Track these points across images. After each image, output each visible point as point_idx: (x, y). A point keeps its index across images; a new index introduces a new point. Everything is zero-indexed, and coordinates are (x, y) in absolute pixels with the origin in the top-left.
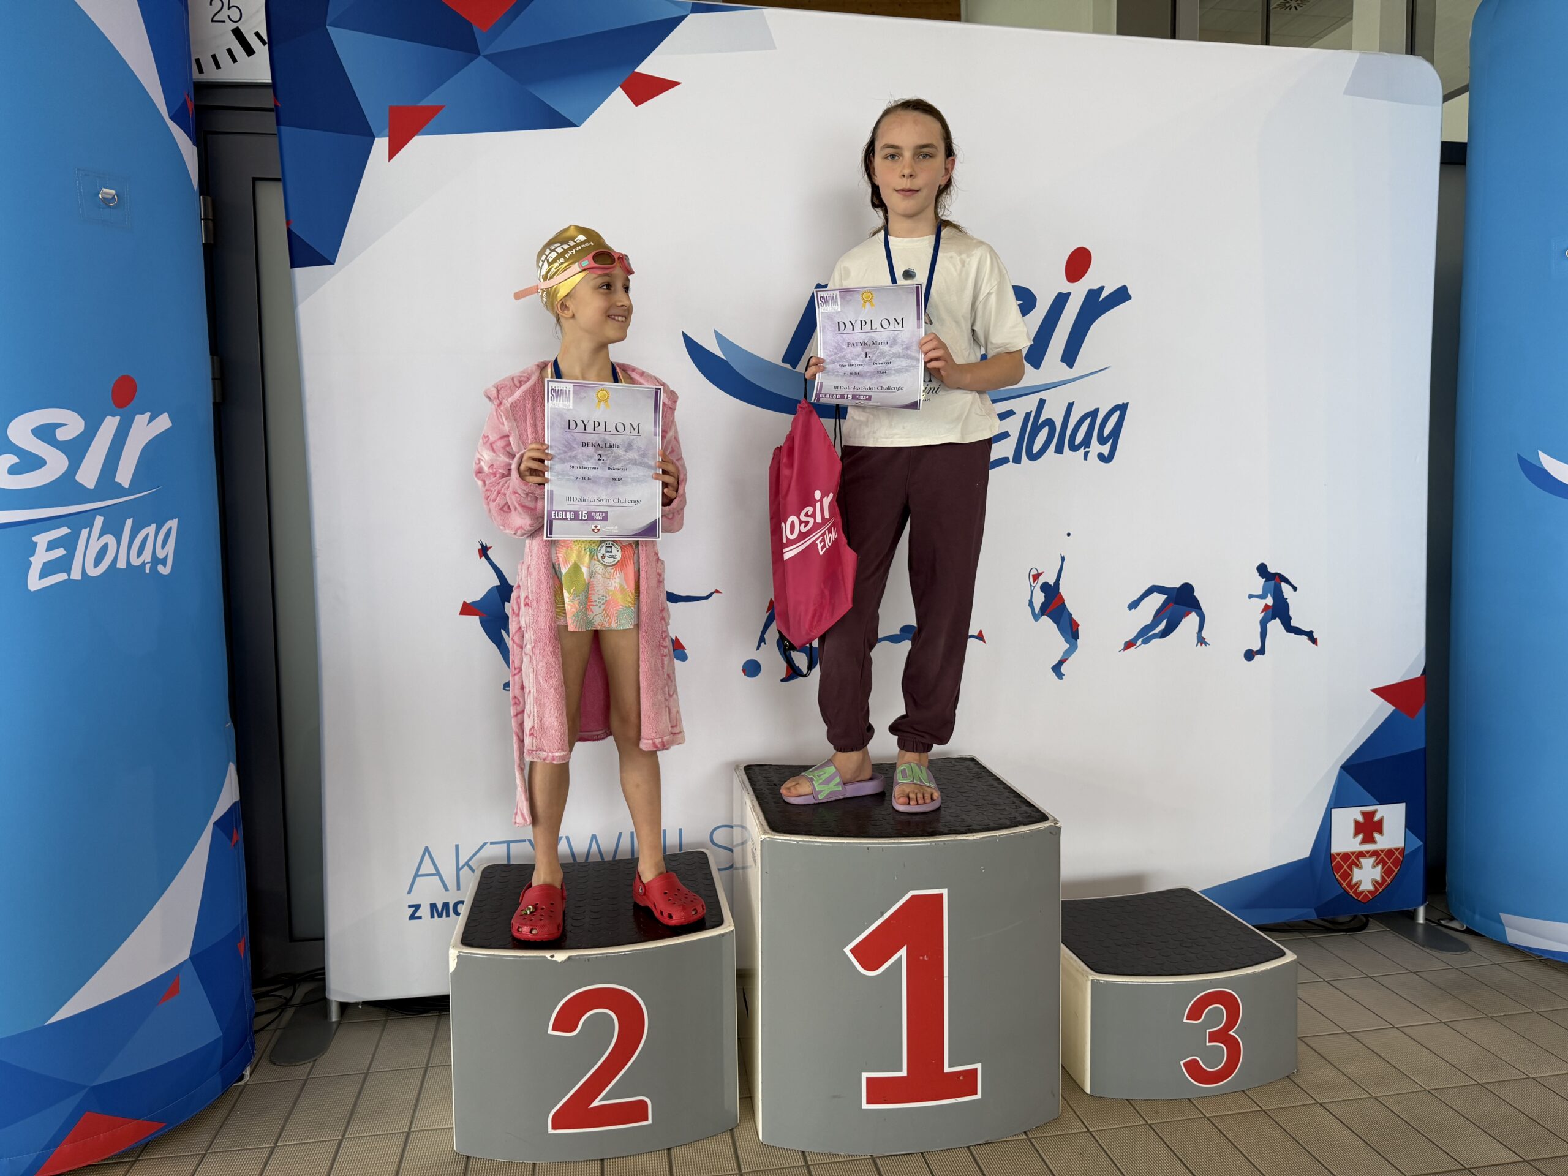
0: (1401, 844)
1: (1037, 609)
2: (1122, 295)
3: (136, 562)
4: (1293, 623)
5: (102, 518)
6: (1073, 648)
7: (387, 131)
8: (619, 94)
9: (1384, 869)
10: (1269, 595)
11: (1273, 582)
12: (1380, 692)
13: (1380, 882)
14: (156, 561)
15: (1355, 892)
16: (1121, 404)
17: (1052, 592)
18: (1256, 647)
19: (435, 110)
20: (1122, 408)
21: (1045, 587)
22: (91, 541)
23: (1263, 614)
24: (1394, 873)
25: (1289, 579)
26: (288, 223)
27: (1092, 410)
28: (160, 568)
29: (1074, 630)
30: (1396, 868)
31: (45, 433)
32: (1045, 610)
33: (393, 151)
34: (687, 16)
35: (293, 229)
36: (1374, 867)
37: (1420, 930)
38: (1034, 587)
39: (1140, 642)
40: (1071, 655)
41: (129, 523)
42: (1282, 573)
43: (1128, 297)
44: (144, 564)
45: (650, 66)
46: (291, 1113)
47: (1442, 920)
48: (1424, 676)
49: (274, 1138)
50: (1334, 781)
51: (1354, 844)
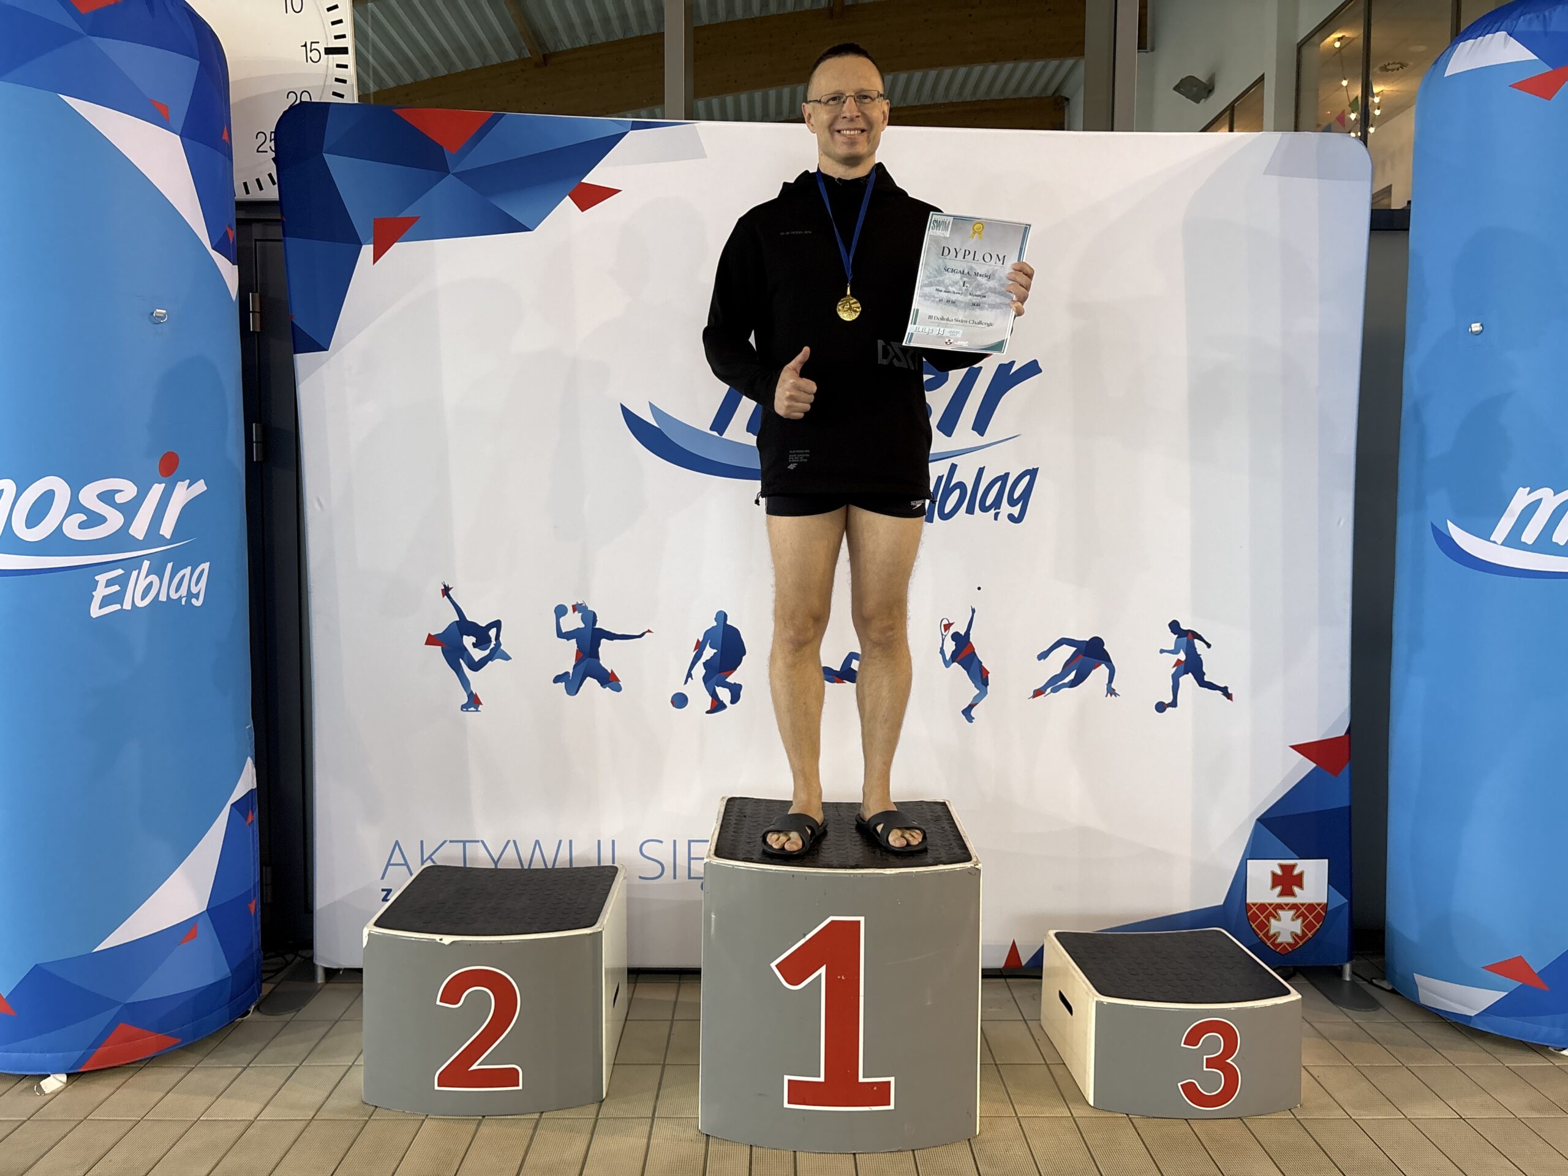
0: (1323, 900)
1: (948, 656)
2: (1032, 369)
3: (174, 596)
4: (1207, 678)
5: (149, 562)
6: (983, 694)
7: (372, 240)
8: (568, 203)
9: (1304, 923)
10: (1182, 651)
11: (1186, 638)
12: (1302, 749)
13: (1301, 935)
14: (190, 595)
15: (1274, 942)
16: (1031, 469)
17: (962, 641)
18: (1168, 699)
19: (413, 220)
20: (1033, 473)
21: (956, 636)
22: (139, 581)
23: (1175, 668)
24: (1317, 928)
25: (1203, 636)
27: (1003, 474)
28: (194, 601)
29: (984, 677)
30: (1318, 924)
31: (107, 497)
32: (955, 657)
33: (378, 255)
36: (1293, 920)
37: (1345, 987)
38: (945, 636)
39: (1049, 690)
40: (980, 701)
41: (169, 566)
42: (1195, 630)
44: (180, 598)
45: (595, 177)
46: (268, 1044)
47: (1375, 979)
48: (1348, 735)
49: (249, 1061)
50: (1250, 832)
51: (1272, 896)
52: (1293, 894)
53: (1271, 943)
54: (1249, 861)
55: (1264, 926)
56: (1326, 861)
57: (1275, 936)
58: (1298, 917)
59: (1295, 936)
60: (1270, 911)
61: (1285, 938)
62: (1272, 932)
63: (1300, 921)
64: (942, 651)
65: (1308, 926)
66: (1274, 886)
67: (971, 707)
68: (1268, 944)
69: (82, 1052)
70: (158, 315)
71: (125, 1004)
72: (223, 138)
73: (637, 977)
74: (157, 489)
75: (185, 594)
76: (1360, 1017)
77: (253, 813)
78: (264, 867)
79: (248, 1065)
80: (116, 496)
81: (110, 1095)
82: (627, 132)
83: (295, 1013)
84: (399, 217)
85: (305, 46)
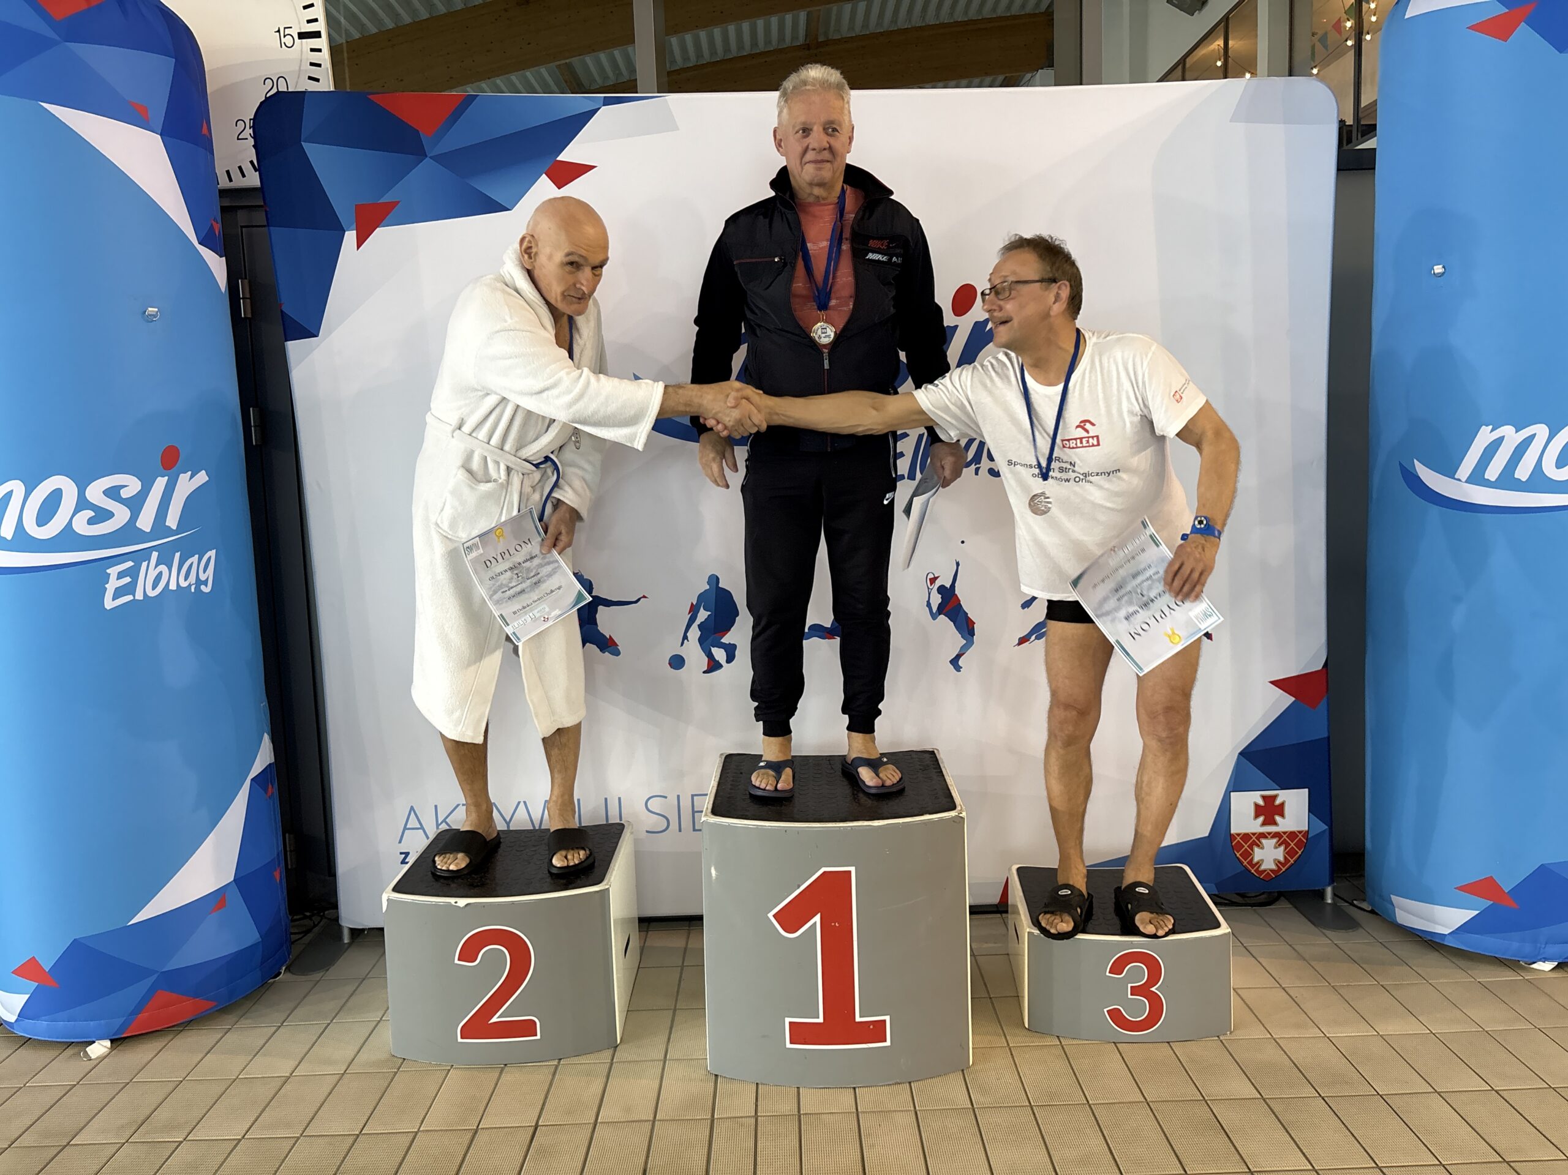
0: (1304, 828)
1: (935, 609)
3: (184, 584)
5: (157, 553)
6: (969, 643)
7: (355, 227)
8: (544, 180)
9: (1286, 851)
12: (1278, 683)
13: (1284, 862)
14: (199, 583)
15: (1257, 871)
17: (948, 594)
19: (393, 206)
21: (941, 590)
22: (149, 570)
24: (1298, 854)
28: (203, 588)
29: (970, 628)
30: (1300, 851)
31: (113, 493)
32: (941, 610)
33: (361, 241)
36: (1276, 848)
37: (1327, 910)
38: (931, 589)
39: (1033, 637)
40: (967, 651)
41: (177, 556)
44: (190, 585)
45: (570, 154)
46: (301, 1002)
47: (1356, 900)
48: (1324, 669)
49: (282, 1020)
50: (1233, 766)
51: (1255, 826)
52: (1275, 823)
53: (1255, 871)
54: (1232, 793)
55: (1248, 854)
56: (1307, 790)
57: (1259, 863)
58: (1280, 845)
59: (1277, 862)
60: (1253, 840)
61: (1269, 865)
62: (1256, 860)
63: (1282, 848)
64: (929, 605)
65: (1290, 853)
66: (1257, 816)
67: (958, 656)
68: (1253, 871)
69: (123, 1019)
70: (150, 313)
71: (162, 972)
72: (203, 133)
73: (648, 926)
74: (161, 483)
75: (194, 582)
76: (1339, 938)
77: (273, 787)
78: (287, 835)
79: (282, 1024)
80: (121, 491)
81: (153, 1058)
82: (599, 109)
83: (322, 973)
84: (380, 201)
85: (279, 31)
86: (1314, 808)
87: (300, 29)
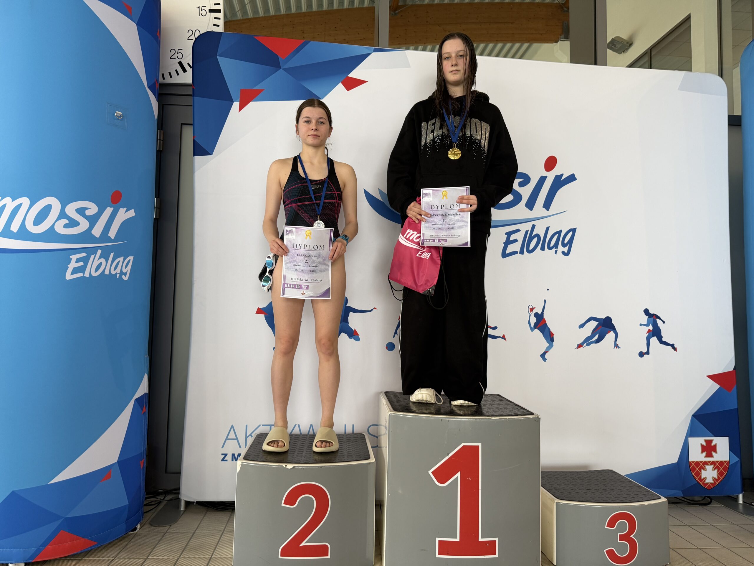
0: (727, 459)
1: (532, 325)
2: (572, 178)
3: (113, 272)
4: (664, 339)
5: (101, 251)
6: (551, 346)
7: (239, 100)
8: (340, 85)
9: (718, 472)
10: (650, 325)
11: (652, 319)
12: (711, 377)
13: (717, 479)
14: (122, 273)
15: (703, 483)
16: (573, 228)
17: (540, 317)
18: (645, 350)
19: (260, 91)
20: (574, 230)
21: (536, 315)
22: (95, 260)
23: (648, 334)
24: (725, 475)
25: (660, 317)
26: (194, 137)
27: (559, 230)
28: (123, 277)
29: (551, 337)
30: (725, 472)
31: (81, 211)
32: (536, 326)
33: (241, 108)
34: (371, 53)
35: (195, 139)
36: (713, 470)
37: (741, 507)
38: (531, 314)
39: (585, 345)
40: (550, 350)
41: (112, 254)
42: (657, 314)
43: (576, 179)
44: (116, 274)
45: (354, 74)
46: (158, 543)
48: (734, 370)
50: (689, 422)
51: (702, 457)
52: (712, 456)
53: (702, 483)
54: (689, 438)
55: (699, 474)
56: (728, 438)
57: (705, 479)
58: (715, 469)
59: (714, 479)
60: (701, 465)
61: (709, 480)
62: (703, 477)
63: (716, 471)
64: (529, 323)
65: (720, 474)
66: (702, 452)
67: (545, 353)
68: (701, 484)
69: (35, 548)
71: (67, 518)
77: (145, 407)
79: (147, 557)
83: (170, 527)
84: (253, 89)
85: (199, 8)
86: (732, 448)
87: (210, 8)
